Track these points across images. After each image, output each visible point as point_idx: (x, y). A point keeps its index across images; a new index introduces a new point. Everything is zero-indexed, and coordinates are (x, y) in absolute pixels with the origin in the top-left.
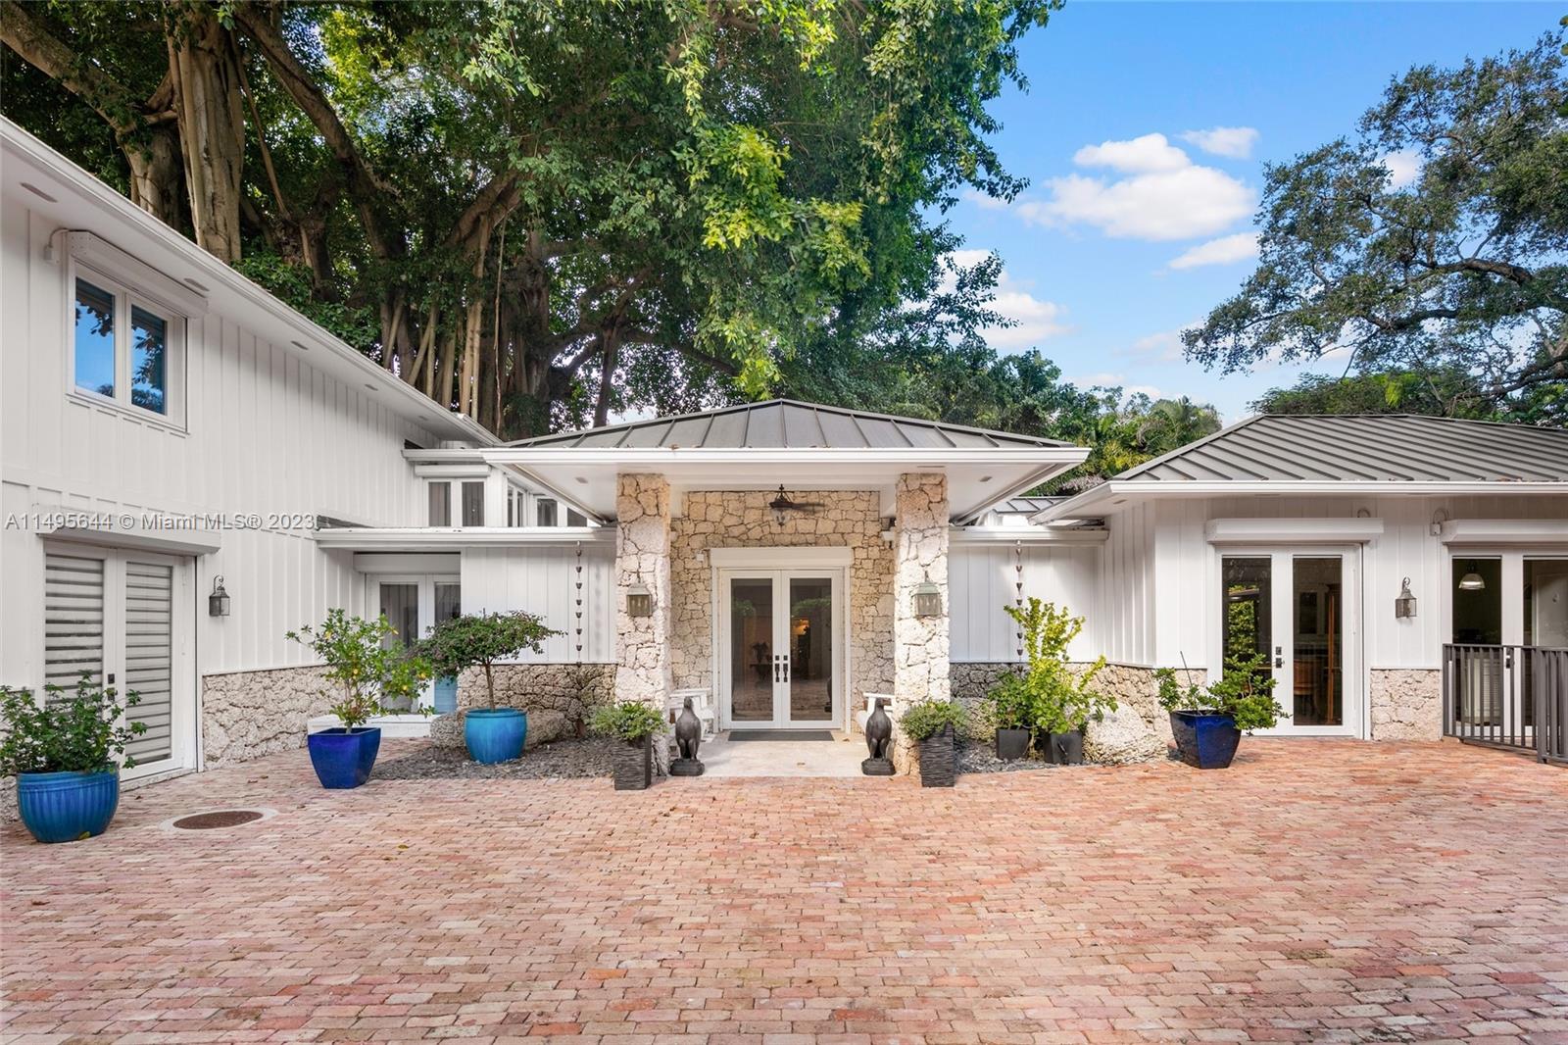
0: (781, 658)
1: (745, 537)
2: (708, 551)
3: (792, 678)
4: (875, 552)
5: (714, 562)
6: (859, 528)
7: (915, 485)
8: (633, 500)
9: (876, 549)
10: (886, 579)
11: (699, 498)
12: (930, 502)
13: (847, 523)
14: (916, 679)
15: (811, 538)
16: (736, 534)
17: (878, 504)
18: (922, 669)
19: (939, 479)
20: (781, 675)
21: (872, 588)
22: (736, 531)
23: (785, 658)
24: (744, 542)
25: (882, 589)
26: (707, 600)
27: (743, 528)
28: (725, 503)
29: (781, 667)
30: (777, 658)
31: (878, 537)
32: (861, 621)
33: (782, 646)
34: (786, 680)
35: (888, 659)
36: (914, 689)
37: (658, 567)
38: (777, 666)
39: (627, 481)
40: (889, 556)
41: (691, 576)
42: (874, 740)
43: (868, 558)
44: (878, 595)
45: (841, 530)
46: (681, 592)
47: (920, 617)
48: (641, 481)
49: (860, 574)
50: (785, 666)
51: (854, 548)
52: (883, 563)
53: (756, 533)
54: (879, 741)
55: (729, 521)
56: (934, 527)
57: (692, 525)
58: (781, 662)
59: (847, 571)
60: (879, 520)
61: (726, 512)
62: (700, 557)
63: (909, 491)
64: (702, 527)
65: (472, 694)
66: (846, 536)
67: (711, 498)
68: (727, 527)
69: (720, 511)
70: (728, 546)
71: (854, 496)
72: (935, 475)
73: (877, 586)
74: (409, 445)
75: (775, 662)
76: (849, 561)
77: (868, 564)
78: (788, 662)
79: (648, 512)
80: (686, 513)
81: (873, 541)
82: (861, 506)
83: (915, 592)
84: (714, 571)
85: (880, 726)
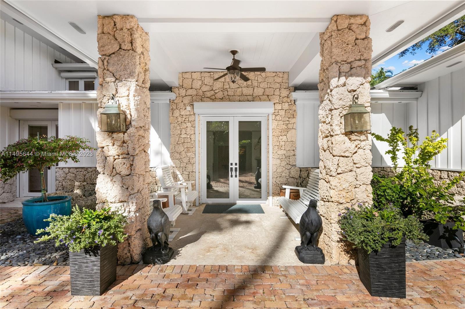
0: (234, 164)
1: (214, 97)
2: (193, 105)
3: (239, 175)
4: (286, 106)
5: (196, 111)
6: (277, 92)
7: (345, 23)
8: (111, 37)
9: (287, 104)
10: (292, 121)
11: (188, 76)
12: (357, 39)
13: (271, 89)
14: (346, 185)
15: (250, 98)
16: (209, 96)
17: (288, 79)
18: (350, 177)
19: (364, 19)
20: (234, 173)
21: (284, 126)
22: (209, 94)
23: (236, 164)
24: (213, 99)
25: (290, 126)
26: (193, 132)
27: (212, 92)
28: (203, 79)
29: (234, 169)
30: (232, 164)
31: (287, 97)
32: (278, 144)
33: (234, 157)
34: (236, 176)
35: (293, 165)
36: (344, 193)
37: (132, 93)
38: (232, 168)
39: (107, 21)
40: (294, 108)
41: (184, 119)
42: (308, 234)
43: (282, 109)
44: (288, 130)
45: (267, 94)
46: (178, 128)
47: (348, 134)
48: (118, 20)
49: (278, 118)
50: (236, 168)
51: (274, 104)
52: (291, 111)
53: (220, 95)
54: (312, 234)
55: (205, 88)
56: (360, 60)
57: (184, 91)
58: (234, 167)
59: (270, 116)
60: (288, 88)
61: (203, 84)
62: (189, 108)
63: (338, 30)
64: (190, 92)
65: (64, 183)
66: (270, 97)
67: (195, 76)
68: (204, 92)
69: (200, 83)
70: (204, 101)
71: (274, 74)
72: (361, 16)
73: (287, 125)
74: (56, 62)
75: (230, 166)
76: (271, 110)
77: (282, 113)
78: (238, 166)
79: (124, 47)
80: (181, 84)
81: (285, 99)
82: (279, 80)
83: (345, 113)
84: (197, 116)
85: (314, 223)
